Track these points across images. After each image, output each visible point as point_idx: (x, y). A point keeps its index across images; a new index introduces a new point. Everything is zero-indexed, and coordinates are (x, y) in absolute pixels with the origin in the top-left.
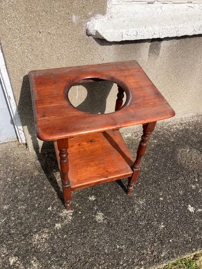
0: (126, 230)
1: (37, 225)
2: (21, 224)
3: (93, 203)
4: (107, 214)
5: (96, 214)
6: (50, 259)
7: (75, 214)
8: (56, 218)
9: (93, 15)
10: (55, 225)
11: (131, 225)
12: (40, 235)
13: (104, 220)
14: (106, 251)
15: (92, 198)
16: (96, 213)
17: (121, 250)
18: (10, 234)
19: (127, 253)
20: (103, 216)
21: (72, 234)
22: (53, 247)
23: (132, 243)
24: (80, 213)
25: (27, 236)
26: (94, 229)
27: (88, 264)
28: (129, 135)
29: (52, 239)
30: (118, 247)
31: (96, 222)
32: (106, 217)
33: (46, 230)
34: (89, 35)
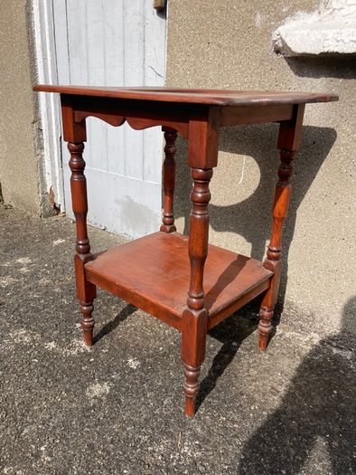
0: (91, 447)
1: (42, 325)
2: (38, 311)
3: (125, 370)
4: (112, 398)
5: (101, 381)
7: (90, 355)
8: (66, 338)
9: (291, 13)
10: (51, 342)
11: (109, 453)
12: (25, 335)
13: (95, 398)
14: (26, 431)
15: (133, 363)
16: (105, 380)
17: (37, 456)
18: (17, 309)
19: (33, 473)
20: (104, 394)
21: (44, 366)
22: (10, 354)
23: (62, 474)
24: (92, 360)
25: (20, 323)
26: (67, 391)
29: (26, 348)
30: (43, 448)
31: (84, 388)
32: (104, 398)
33: (38, 336)
34: (278, 51)
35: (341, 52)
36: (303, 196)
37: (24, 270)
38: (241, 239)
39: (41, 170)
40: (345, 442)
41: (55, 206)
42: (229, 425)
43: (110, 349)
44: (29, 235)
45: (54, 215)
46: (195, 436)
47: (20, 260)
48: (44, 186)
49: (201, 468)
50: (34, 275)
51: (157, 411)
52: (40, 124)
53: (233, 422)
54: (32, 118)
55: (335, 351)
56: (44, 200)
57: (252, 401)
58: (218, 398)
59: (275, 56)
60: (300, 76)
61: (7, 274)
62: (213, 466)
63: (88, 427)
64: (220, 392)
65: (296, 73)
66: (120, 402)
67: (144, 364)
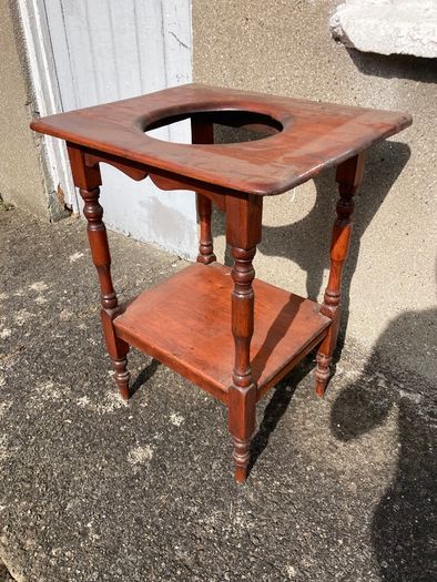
0: (139, 521)
1: (70, 374)
2: (63, 356)
3: (167, 428)
4: (156, 463)
5: (144, 443)
6: (17, 423)
7: (124, 411)
8: (98, 391)
10: (83, 396)
11: (158, 528)
12: (54, 388)
13: (138, 464)
14: (69, 506)
15: (176, 419)
16: (147, 442)
17: (84, 534)
18: (40, 355)
19: (82, 554)
20: (147, 460)
21: (78, 428)
22: (40, 415)
23: (112, 553)
24: (131, 417)
25: (46, 374)
26: (108, 458)
27: (28, 486)
28: (417, 398)
29: (56, 406)
30: (89, 525)
31: (125, 453)
32: (148, 465)
33: (67, 390)
34: (337, 39)
35: (418, 55)
36: (368, 223)
37: (40, 300)
38: (294, 266)
39: (45, 164)
40: (407, 505)
41: (66, 206)
42: (283, 490)
43: (149, 403)
44: (39, 249)
45: (66, 217)
46: (248, 504)
47: (34, 286)
48: (50, 183)
49: (255, 541)
50: (53, 307)
51: (206, 478)
52: (35, 105)
53: (288, 486)
54: (25, 98)
55: (402, 394)
56: (52, 200)
57: (308, 460)
58: (271, 459)
59: (334, 44)
60: (365, 73)
61: (21, 307)
62: (267, 537)
63: (134, 499)
64: (273, 451)
65: (361, 70)
66: (165, 469)
67: (188, 420)
